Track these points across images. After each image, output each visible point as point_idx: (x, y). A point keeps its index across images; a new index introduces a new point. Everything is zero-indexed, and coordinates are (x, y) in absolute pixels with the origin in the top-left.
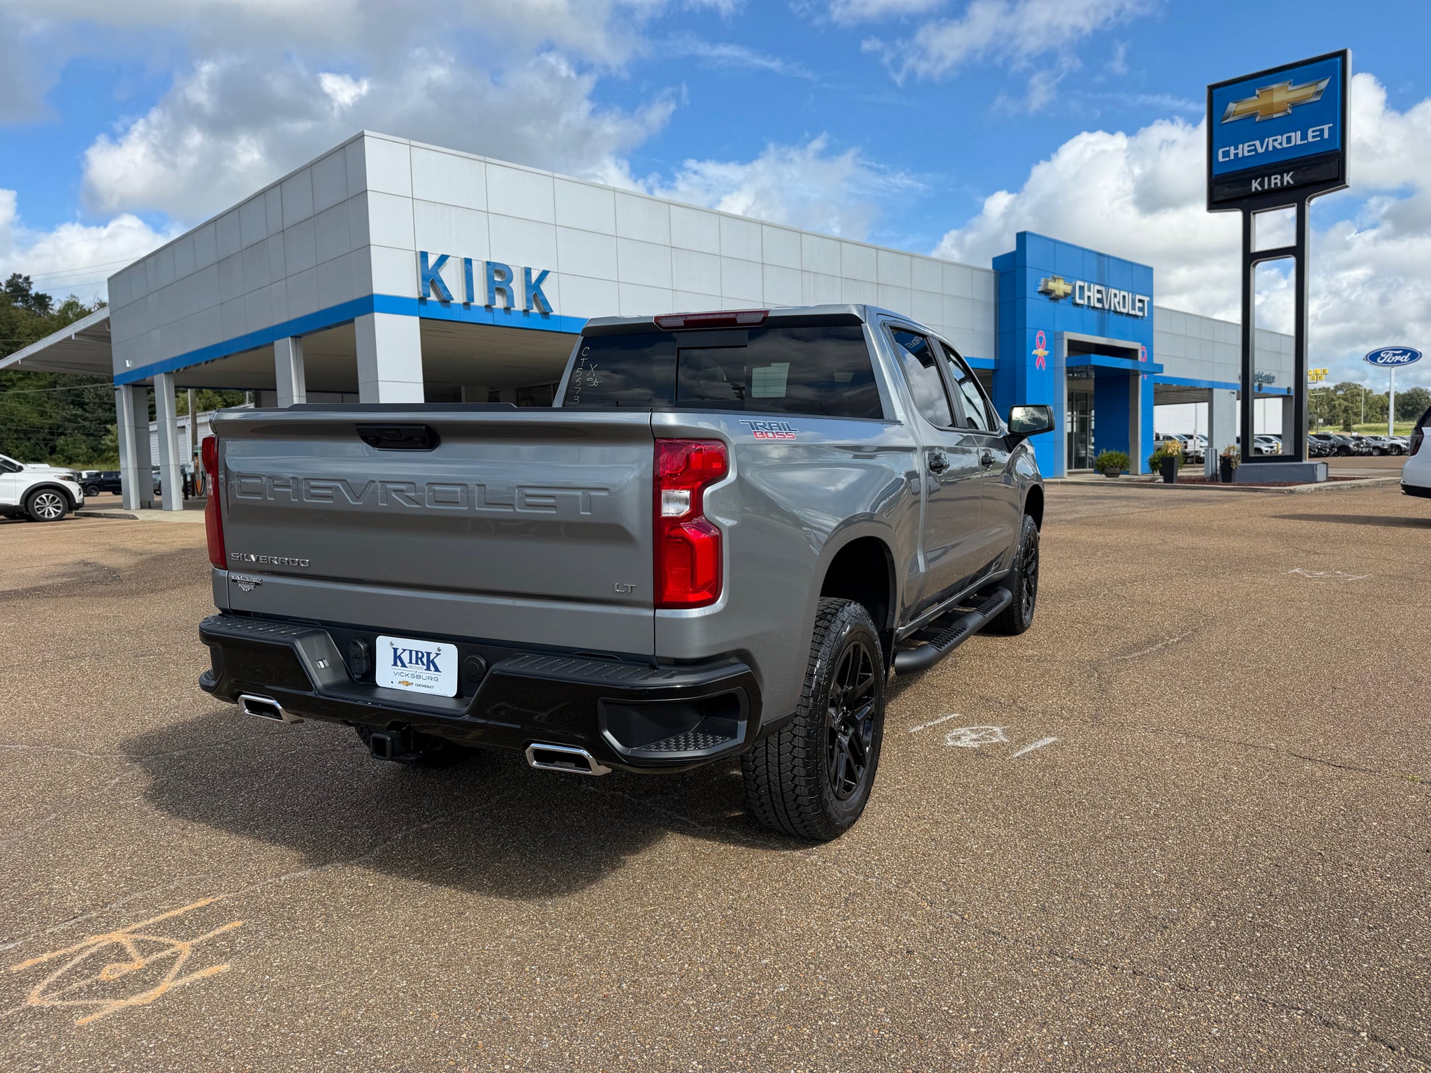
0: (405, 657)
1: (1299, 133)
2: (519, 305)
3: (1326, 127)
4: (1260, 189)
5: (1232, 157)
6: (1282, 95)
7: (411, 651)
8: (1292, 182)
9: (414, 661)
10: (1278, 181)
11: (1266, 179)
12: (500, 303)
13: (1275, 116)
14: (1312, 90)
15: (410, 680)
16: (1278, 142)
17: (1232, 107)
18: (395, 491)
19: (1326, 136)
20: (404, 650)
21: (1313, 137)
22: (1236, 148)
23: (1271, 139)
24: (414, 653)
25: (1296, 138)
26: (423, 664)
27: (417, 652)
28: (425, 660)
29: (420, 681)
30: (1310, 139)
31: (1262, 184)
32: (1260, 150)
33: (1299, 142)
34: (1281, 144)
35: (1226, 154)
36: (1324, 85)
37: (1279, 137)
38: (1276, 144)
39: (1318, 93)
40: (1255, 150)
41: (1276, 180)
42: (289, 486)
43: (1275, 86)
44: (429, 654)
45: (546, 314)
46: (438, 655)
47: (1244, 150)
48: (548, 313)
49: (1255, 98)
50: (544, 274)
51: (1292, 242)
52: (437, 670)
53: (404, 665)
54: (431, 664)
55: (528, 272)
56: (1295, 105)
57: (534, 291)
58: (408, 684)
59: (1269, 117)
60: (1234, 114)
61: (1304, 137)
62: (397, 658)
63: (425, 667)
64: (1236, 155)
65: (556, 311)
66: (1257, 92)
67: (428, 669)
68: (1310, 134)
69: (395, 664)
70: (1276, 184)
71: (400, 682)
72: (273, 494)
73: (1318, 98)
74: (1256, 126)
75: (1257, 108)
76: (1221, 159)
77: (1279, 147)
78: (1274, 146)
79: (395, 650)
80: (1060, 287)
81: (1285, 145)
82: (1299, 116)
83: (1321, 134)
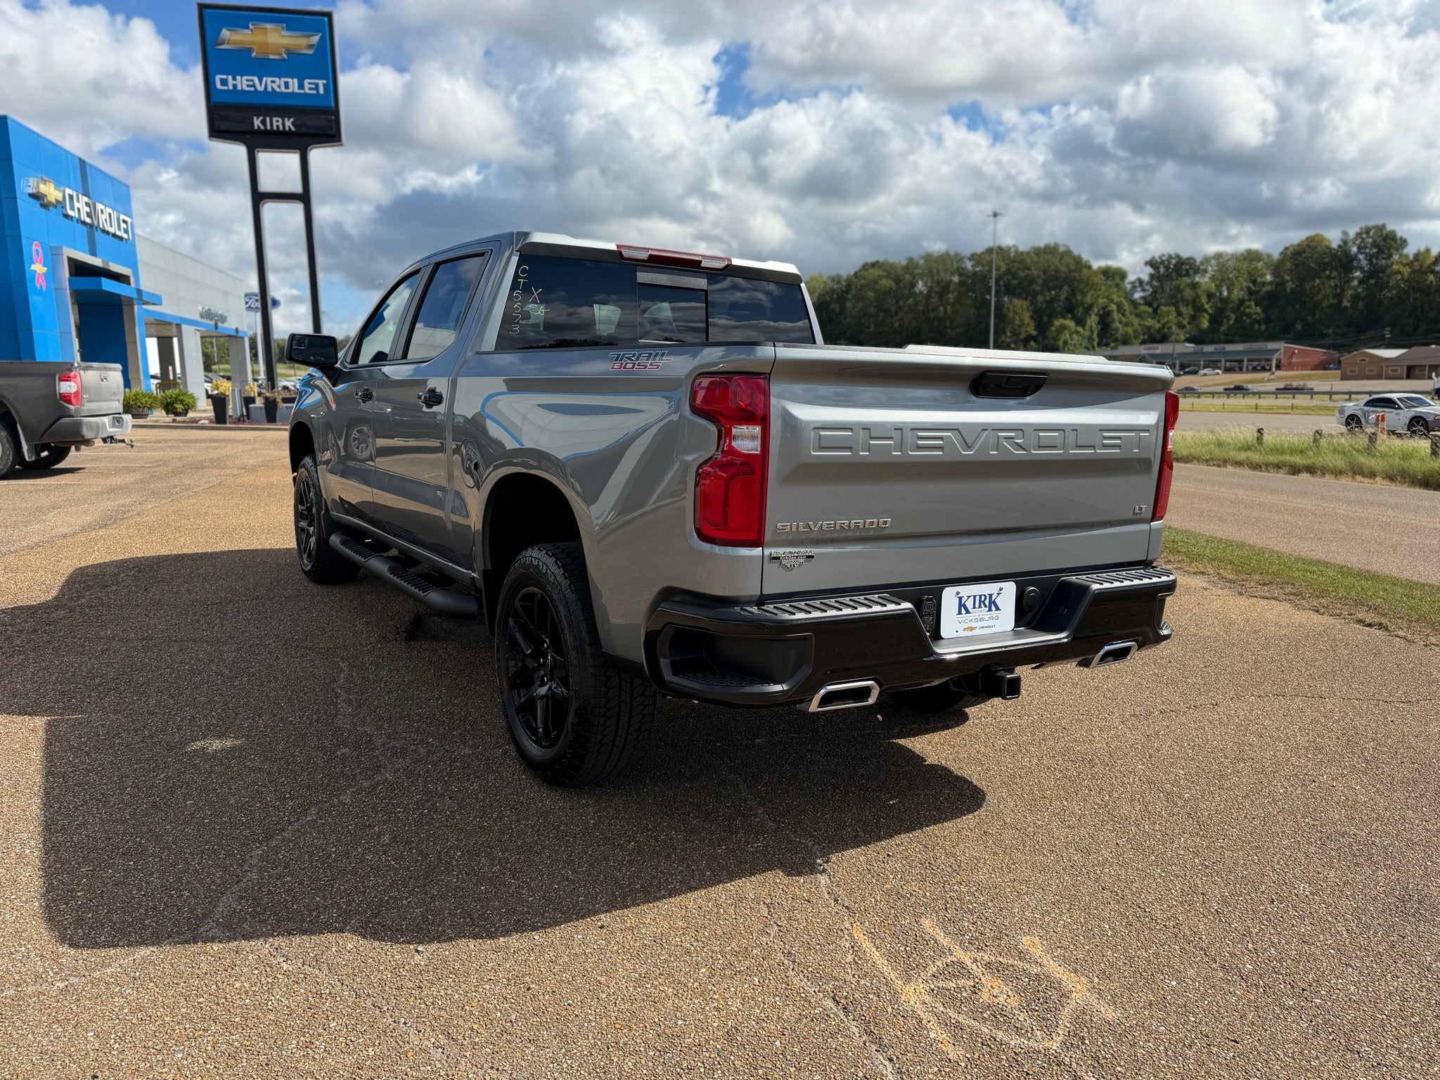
0: (969, 604)
1: (296, 80)
3: (321, 82)
4: (262, 127)
5: (231, 87)
6: (276, 38)
7: (975, 597)
8: (293, 129)
9: (977, 606)
10: (280, 124)
11: (268, 119)
13: (271, 57)
14: (303, 41)
15: (973, 625)
16: (275, 84)
17: (225, 33)
18: (1006, 438)
19: (321, 91)
20: (969, 597)
21: (310, 89)
22: (234, 79)
23: (269, 79)
24: (978, 598)
25: (294, 84)
26: (985, 606)
27: (980, 596)
28: (987, 602)
29: (984, 624)
30: (307, 91)
31: (264, 122)
32: (259, 88)
33: (297, 90)
34: (279, 87)
35: (224, 82)
36: (315, 39)
37: (277, 79)
38: (275, 86)
39: (311, 46)
40: (254, 86)
41: (277, 123)
42: (891, 438)
43: (268, 26)
44: (991, 596)
46: (999, 594)
47: (242, 83)
49: (249, 32)
51: (298, 189)
52: (997, 609)
53: (968, 612)
54: (992, 604)
56: (289, 52)
58: (972, 629)
59: (264, 56)
60: (228, 42)
61: (301, 86)
62: (962, 606)
63: (987, 609)
64: (235, 86)
66: (251, 26)
67: (990, 610)
68: (306, 85)
69: (960, 613)
70: (278, 126)
71: (965, 629)
72: (869, 447)
73: (311, 52)
74: (244, 61)
75: (254, 43)
76: (219, 86)
77: (278, 90)
78: (272, 88)
79: (960, 599)
80: (51, 192)
81: (283, 90)
82: (292, 64)
83: (317, 88)
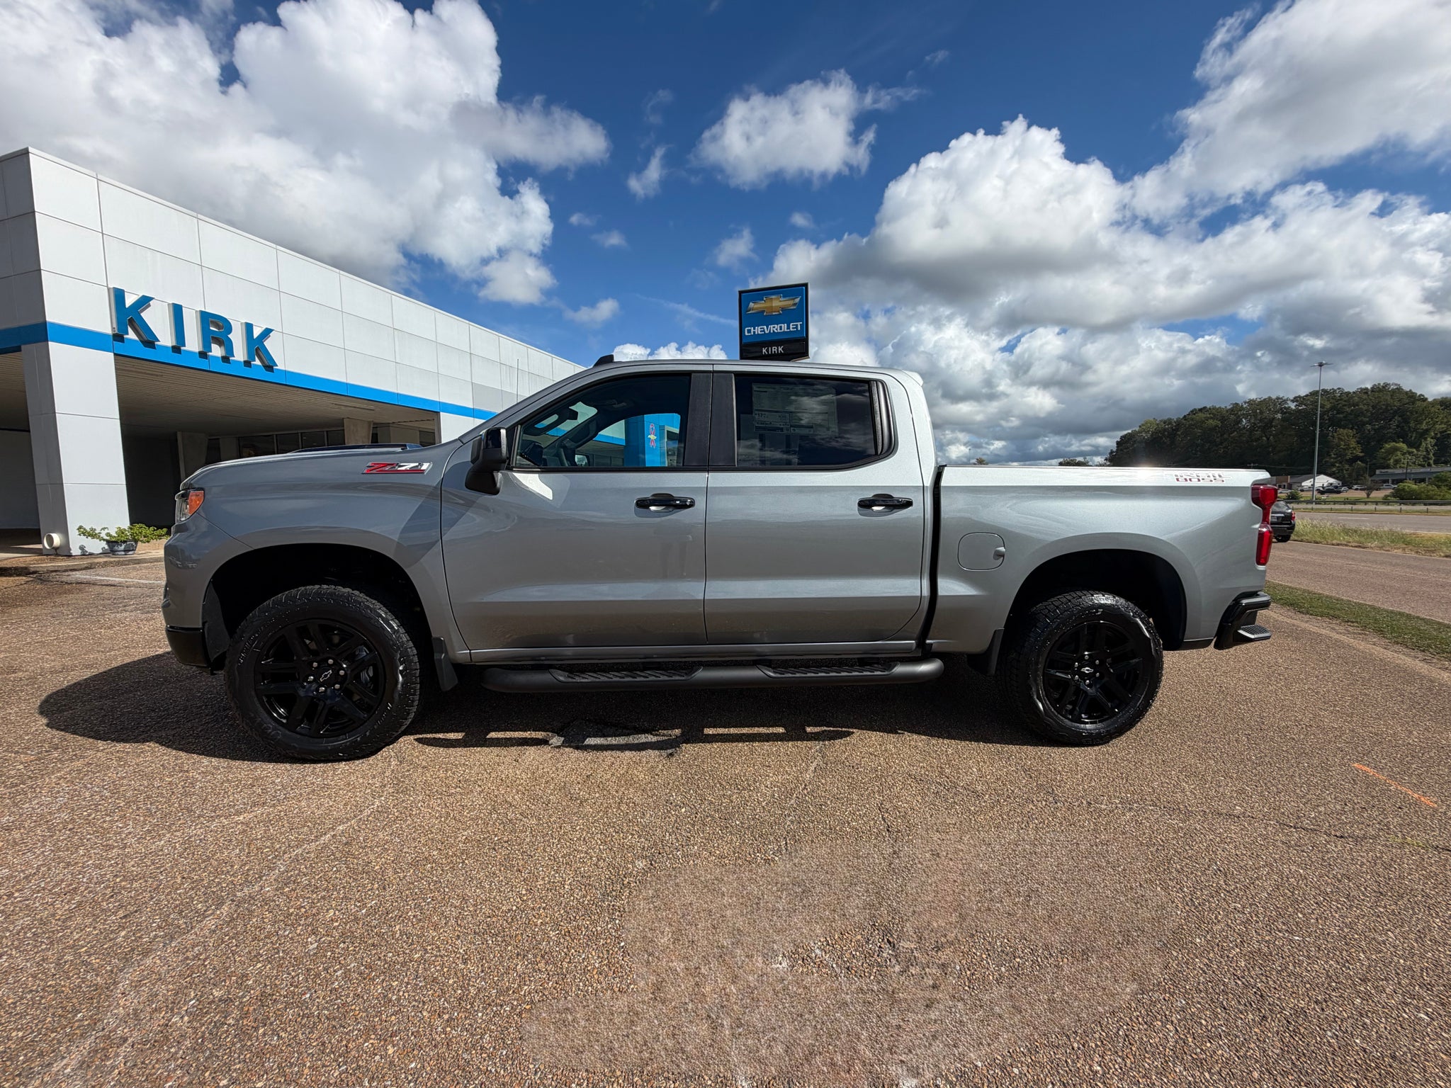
2: (240, 354)
3: (799, 324)
4: (766, 353)
5: (752, 333)
6: (778, 302)
8: (782, 352)
11: (770, 348)
12: (216, 351)
13: (774, 313)
14: (791, 302)
16: (775, 328)
17: (751, 305)
19: (799, 329)
21: (793, 328)
22: (755, 329)
23: (772, 326)
25: (784, 326)
30: (791, 329)
31: (767, 350)
32: (767, 332)
33: (786, 330)
34: (777, 329)
35: (749, 331)
36: (797, 300)
37: (776, 326)
39: (795, 304)
40: (764, 331)
41: (774, 349)
43: (773, 297)
45: (270, 367)
47: (758, 330)
48: (272, 367)
49: (764, 302)
50: (267, 333)
55: (249, 327)
56: (783, 309)
57: (257, 346)
59: (770, 314)
60: (753, 309)
61: (788, 328)
64: (754, 332)
65: (280, 366)
66: (765, 299)
68: (791, 326)
70: (775, 351)
73: (795, 307)
74: (764, 318)
75: (766, 308)
76: (746, 334)
77: (776, 331)
78: (773, 330)
81: (779, 331)
82: (785, 315)
83: (797, 328)
